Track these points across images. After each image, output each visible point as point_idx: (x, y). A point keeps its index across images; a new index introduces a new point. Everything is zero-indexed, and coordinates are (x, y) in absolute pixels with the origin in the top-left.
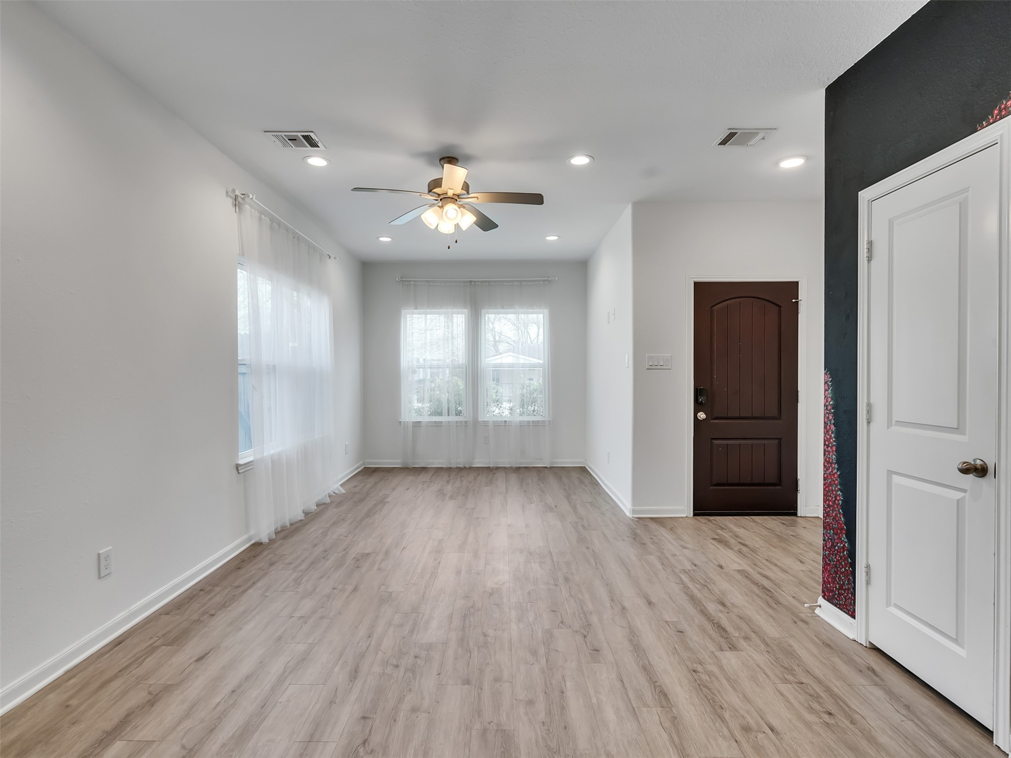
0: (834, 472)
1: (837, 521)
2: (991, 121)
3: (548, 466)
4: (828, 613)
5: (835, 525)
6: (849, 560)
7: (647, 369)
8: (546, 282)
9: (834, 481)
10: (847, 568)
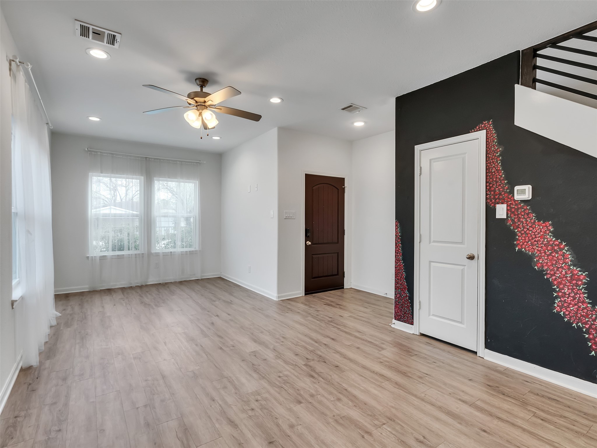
0: (401, 264)
1: (403, 285)
2: (476, 130)
3: (200, 278)
4: (399, 326)
5: (402, 287)
6: (409, 301)
7: (285, 219)
8: (198, 164)
9: (401, 268)
10: (408, 304)
